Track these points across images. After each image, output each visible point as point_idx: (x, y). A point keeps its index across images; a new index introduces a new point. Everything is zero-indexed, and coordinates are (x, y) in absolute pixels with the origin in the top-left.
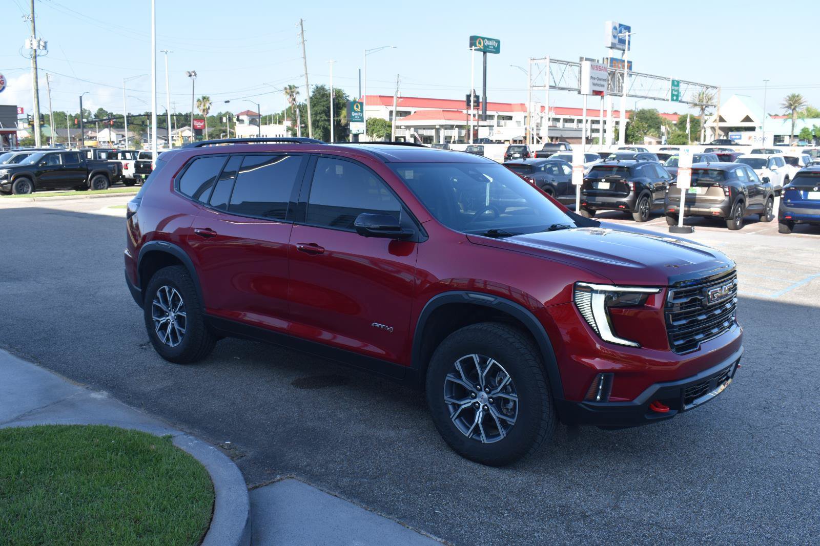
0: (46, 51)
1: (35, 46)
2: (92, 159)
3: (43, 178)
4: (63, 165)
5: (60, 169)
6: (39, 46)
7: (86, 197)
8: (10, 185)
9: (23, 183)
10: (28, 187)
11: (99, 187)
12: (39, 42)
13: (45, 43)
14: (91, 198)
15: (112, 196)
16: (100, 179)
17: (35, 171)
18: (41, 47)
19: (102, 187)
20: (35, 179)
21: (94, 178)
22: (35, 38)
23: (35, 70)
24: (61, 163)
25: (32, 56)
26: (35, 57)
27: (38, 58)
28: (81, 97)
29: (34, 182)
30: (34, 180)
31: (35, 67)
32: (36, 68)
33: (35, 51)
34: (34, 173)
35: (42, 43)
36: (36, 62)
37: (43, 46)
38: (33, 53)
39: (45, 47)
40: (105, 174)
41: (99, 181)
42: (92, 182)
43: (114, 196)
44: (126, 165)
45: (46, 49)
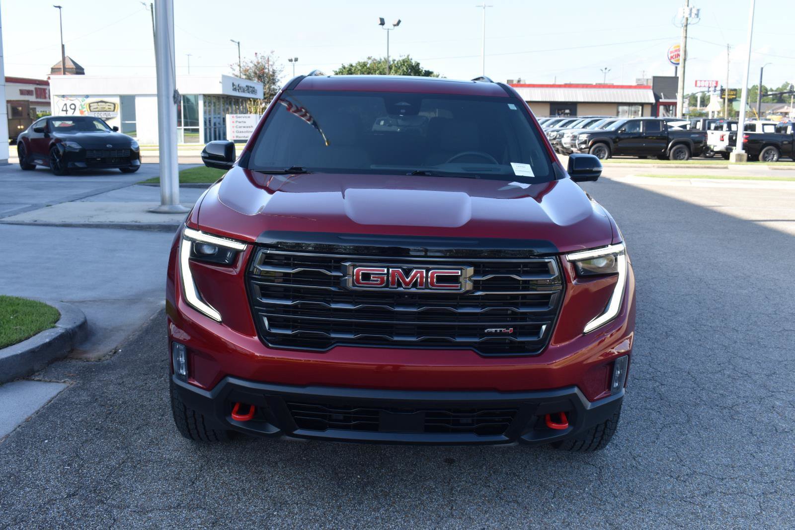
0: (698, 19)
1: (687, 15)
2: (701, 129)
3: (619, 145)
4: (643, 133)
5: (639, 136)
6: (690, 14)
7: (654, 166)
8: (588, 149)
9: (600, 148)
10: (605, 153)
11: (679, 157)
12: (691, 10)
13: (698, 10)
14: (658, 167)
15: (681, 167)
16: (680, 149)
17: (614, 137)
18: (693, 15)
19: (682, 157)
20: (612, 145)
21: (674, 148)
22: (688, 6)
23: (684, 39)
24: (641, 131)
25: (684, 25)
26: (686, 26)
27: (688, 26)
28: (762, 69)
29: (612, 148)
30: (611, 147)
31: (685, 35)
32: (686, 37)
33: (687, 19)
34: (611, 138)
35: (694, 11)
36: (686, 30)
37: (696, 14)
38: (684, 21)
39: (697, 15)
40: (687, 144)
41: (680, 151)
42: (672, 151)
43: (684, 167)
44: (723, 137)
45: (698, 17)
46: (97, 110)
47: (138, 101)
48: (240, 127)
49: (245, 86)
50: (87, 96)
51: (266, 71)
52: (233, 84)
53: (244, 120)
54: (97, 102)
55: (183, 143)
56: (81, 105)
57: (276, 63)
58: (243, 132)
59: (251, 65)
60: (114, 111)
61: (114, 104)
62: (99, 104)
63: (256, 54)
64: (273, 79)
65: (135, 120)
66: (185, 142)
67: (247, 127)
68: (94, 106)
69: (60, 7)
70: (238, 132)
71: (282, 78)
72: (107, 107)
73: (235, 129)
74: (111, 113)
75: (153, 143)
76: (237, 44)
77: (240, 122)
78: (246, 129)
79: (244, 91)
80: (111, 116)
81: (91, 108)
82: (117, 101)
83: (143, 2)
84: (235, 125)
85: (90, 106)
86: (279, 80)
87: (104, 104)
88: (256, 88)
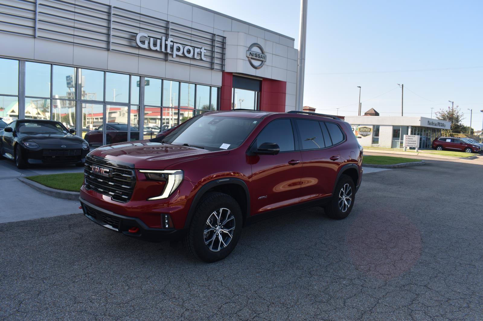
46: (362, 131)
47: (381, 128)
48: (410, 141)
49: (437, 123)
50: (359, 125)
51: (454, 116)
52: (428, 121)
53: (412, 138)
54: (363, 128)
55: (399, 148)
56: (356, 128)
57: (459, 112)
58: (411, 143)
59: (446, 113)
60: (370, 132)
61: (370, 129)
62: (364, 128)
63: (449, 107)
64: (457, 120)
65: (379, 136)
66: (400, 148)
67: (413, 141)
68: (362, 129)
69: (360, 87)
70: (408, 143)
71: (462, 119)
72: (367, 130)
73: (407, 142)
74: (368, 132)
75: (385, 147)
76: (452, 103)
77: (410, 139)
78: (412, 142)
79: (436, 125)
80: (368, 134)
81: (360, 130)
82: (371, 127)
83: (399, 84)
84: (407, 140)
85: (360, 129)
86: (460, 121)
87: (366, 128)
88: (444, 124)
